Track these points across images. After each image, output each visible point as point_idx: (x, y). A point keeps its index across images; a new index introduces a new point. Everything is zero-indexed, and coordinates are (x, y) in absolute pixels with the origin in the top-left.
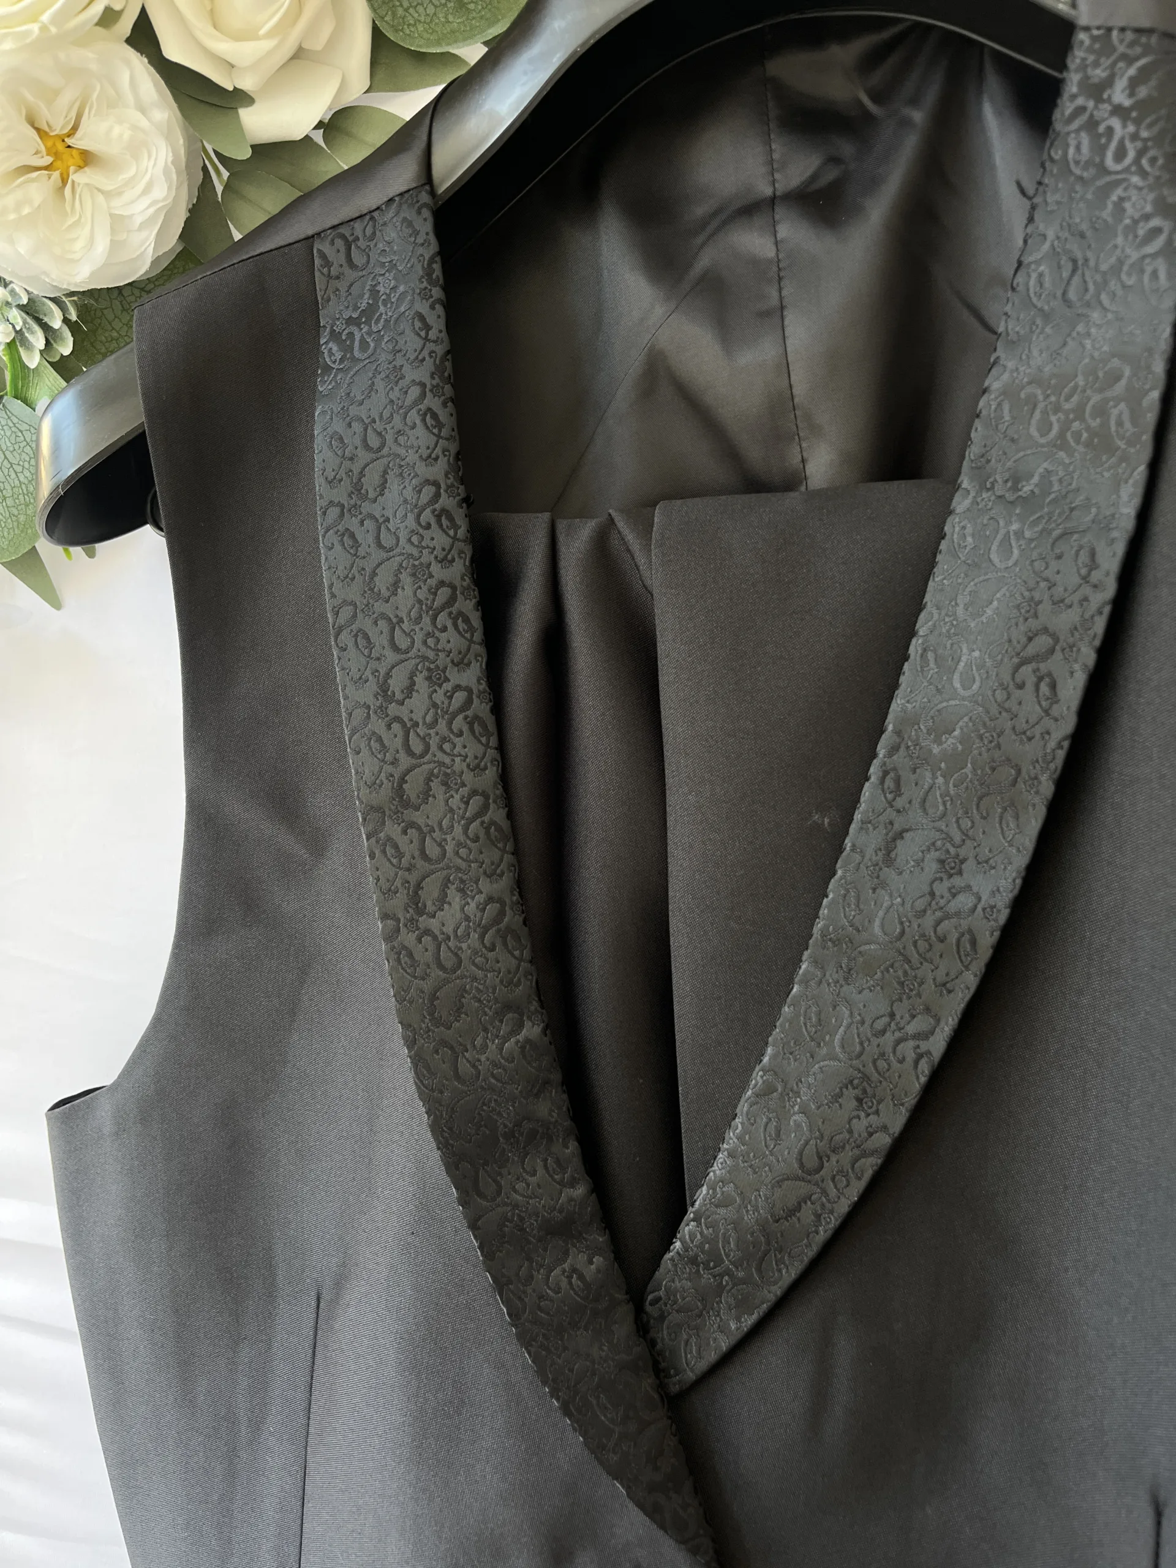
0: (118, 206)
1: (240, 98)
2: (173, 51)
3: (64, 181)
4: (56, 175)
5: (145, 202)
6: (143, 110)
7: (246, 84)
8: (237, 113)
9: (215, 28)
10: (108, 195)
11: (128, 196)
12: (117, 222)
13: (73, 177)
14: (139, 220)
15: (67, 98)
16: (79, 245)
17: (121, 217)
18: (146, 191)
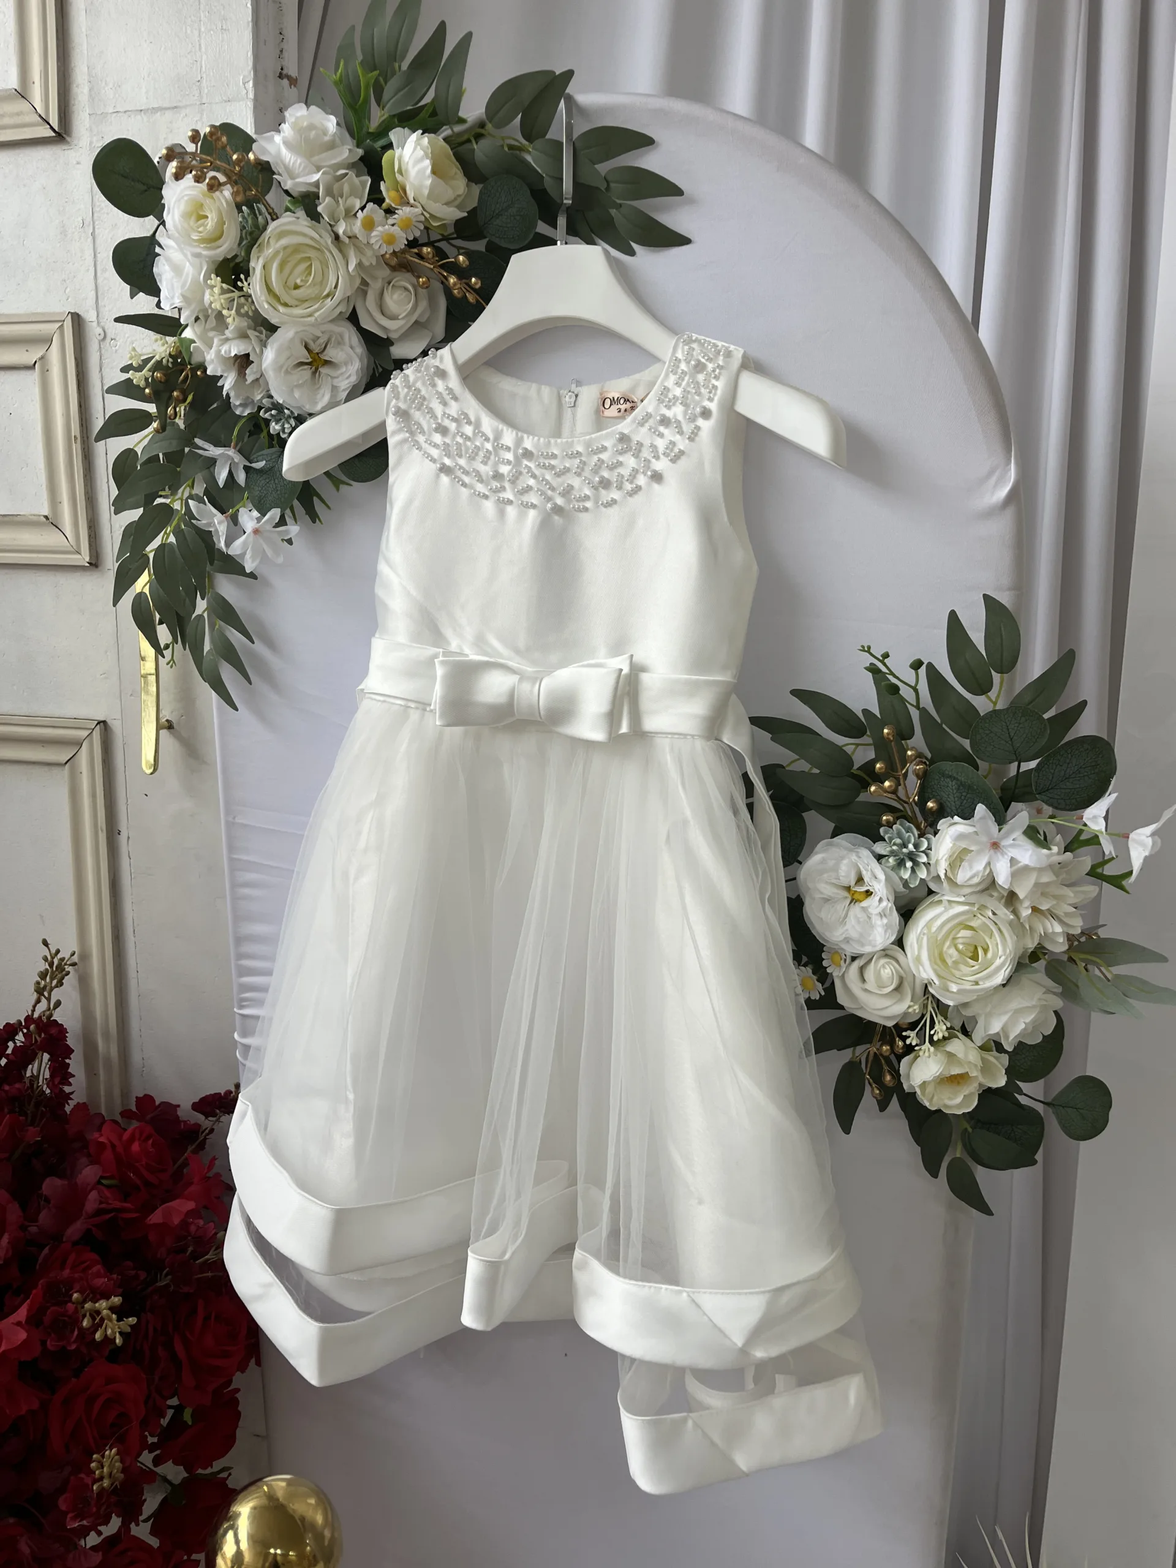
0: (336, 382)
1: (389, 342)
2: (366, 324)
3: (317, 369)
4: (314, 368)
5: (347, 382)
6: (352, 347)
7: (393, 336)
8: (389, 350)
9: (383, 314)
10: (333, 378)
11: (340, 378)
12: (334, 389)
13: (320, 369)
14: (343, 388)
15: (322, 341)
16: (319, 396)
17: (336, 387)
18: (347, 378)
